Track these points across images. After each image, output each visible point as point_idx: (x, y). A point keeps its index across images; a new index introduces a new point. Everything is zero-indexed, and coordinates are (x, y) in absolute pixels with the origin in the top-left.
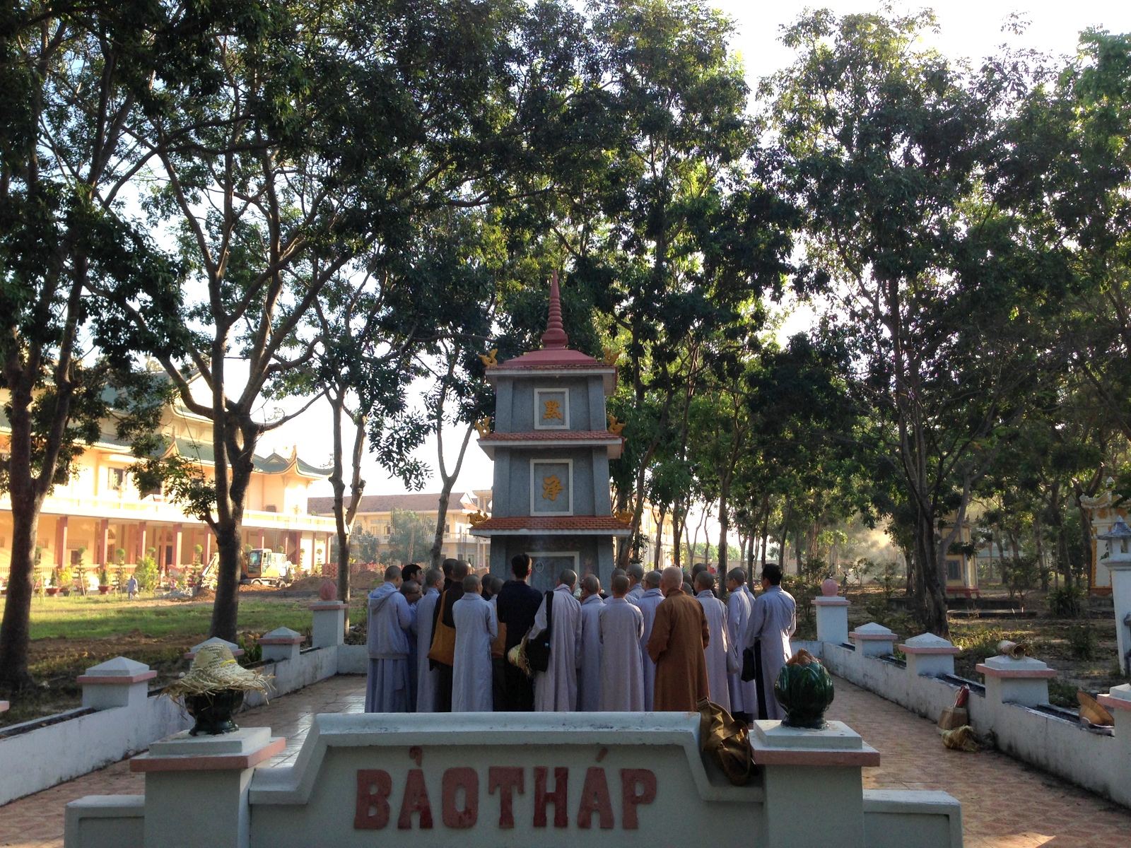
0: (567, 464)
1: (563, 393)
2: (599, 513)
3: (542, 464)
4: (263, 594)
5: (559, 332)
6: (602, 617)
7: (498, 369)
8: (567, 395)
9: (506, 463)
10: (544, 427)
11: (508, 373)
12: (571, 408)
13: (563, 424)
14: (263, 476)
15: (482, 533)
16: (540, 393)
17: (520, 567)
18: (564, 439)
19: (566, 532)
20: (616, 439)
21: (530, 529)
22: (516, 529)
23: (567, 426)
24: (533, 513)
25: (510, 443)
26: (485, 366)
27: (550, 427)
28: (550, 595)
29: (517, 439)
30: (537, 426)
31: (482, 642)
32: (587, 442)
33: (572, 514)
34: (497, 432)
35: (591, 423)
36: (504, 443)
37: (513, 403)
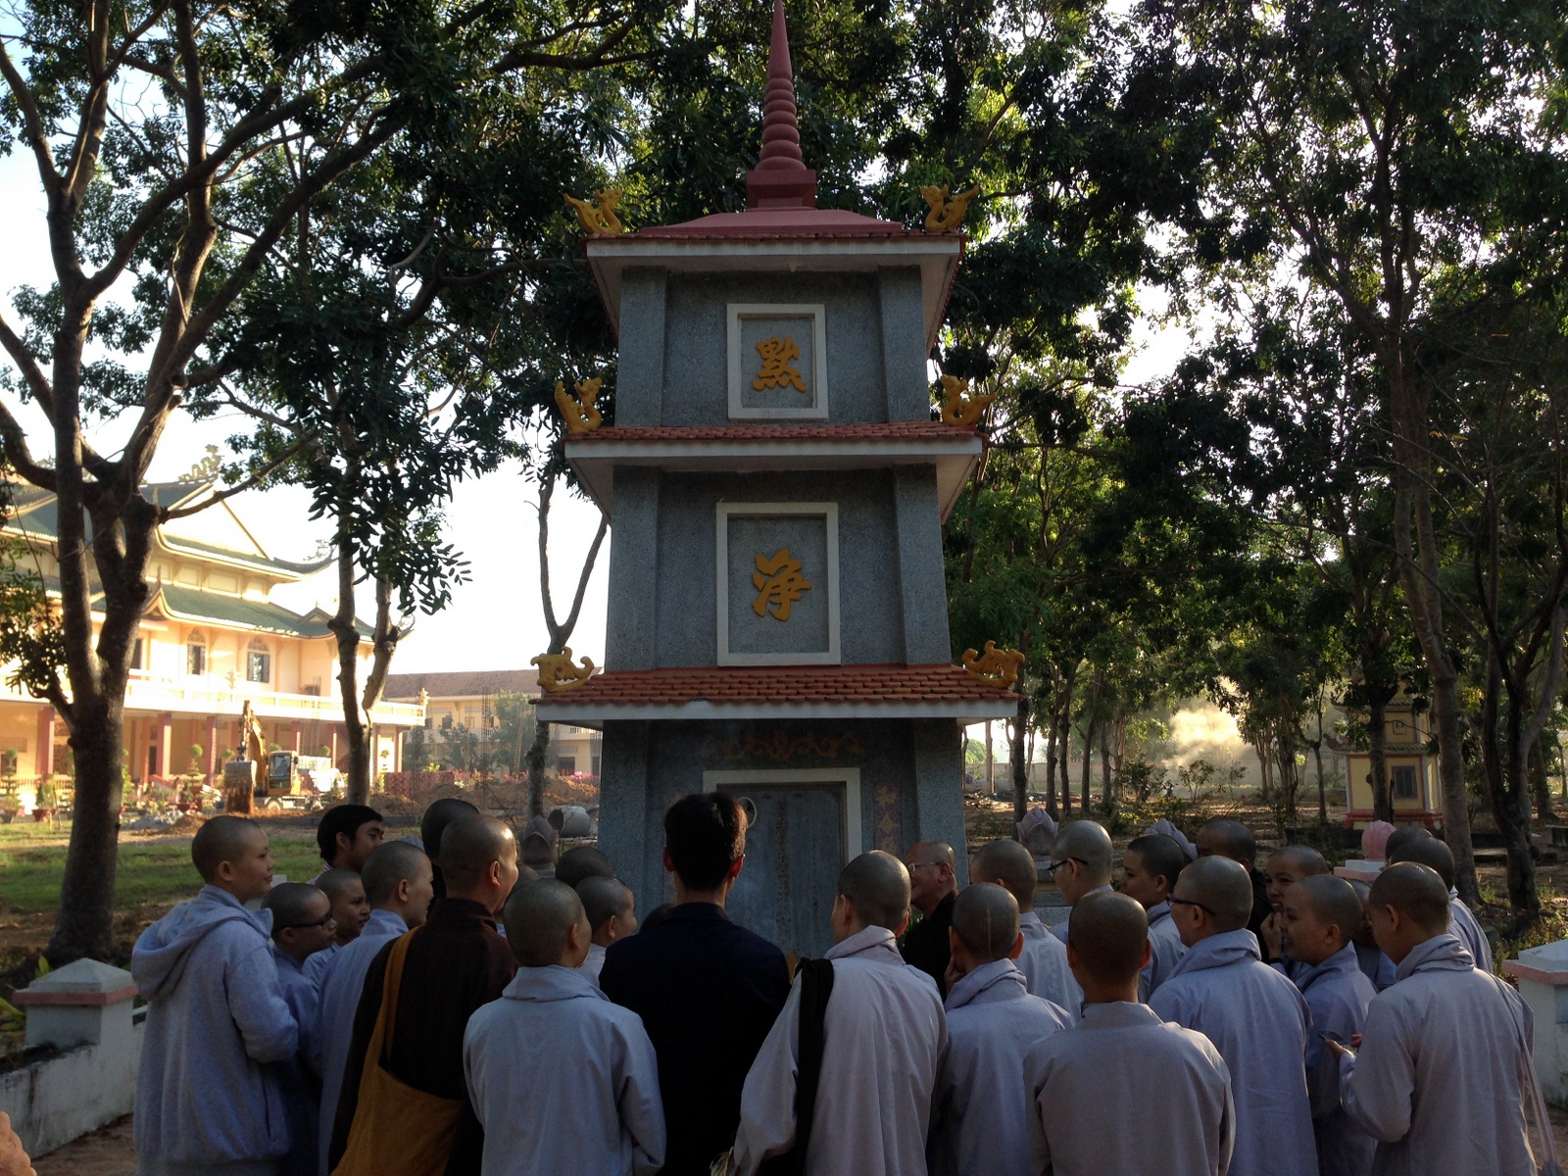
0: (823, 518)
1: (809, 318)
2: (915, 656)
3: (751, 518)
5: (794, 166)
7: (623, 242)
8: (820, 323)
9: (646, 518)
10: (756, 413)
11: (652, 251)
12: (829, 358)
13: (810, 403)
15: (574, 713)
16: (744, 318)
18: (818, 441)
19: (825, 712)
20: (964, 439)
21: (718, 703)
22: (677, 703)
23: (821, 410)
24: (725, 658)
25: (660, 451)
27: (774, 413)
28: (820, 980)
29: (680, 440)
30: (736, 410)
32: (883, 450)
33: (837, 661)
34: (621, 424)
35: (891, 401)
36: (640, 452)
37: (667, 345)
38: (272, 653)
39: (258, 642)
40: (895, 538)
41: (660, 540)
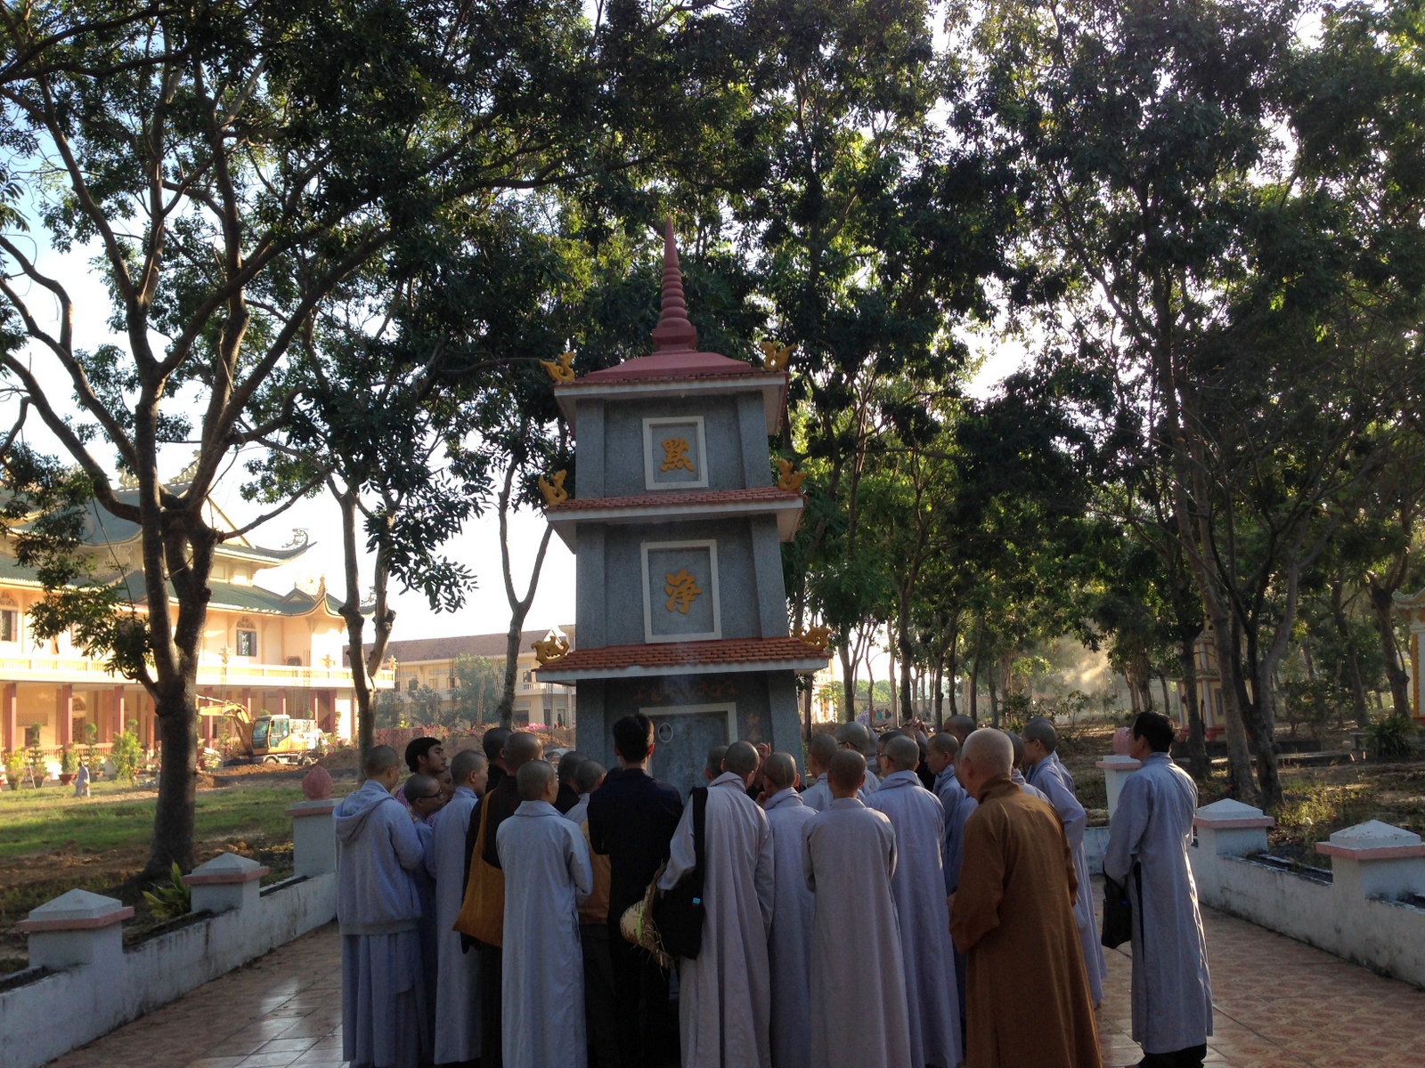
0: (707, 549)
1: (694, 425)
2: (767, 632)
3: (661, 551)
4: (278, 776)
5: (683, 324)
6: (811, 838)
7: (576, 385)
8: (701, 428)
9: (598, 555)
10: (662, 486)
11: (594, 391)
12: (708, 449)
13: (697, 478)
14: (282, 621)
15: (558, 676)
16: (654, 427)
17: (630, 740)
18: (701, 503)
19: (712, 669)
20: (792, 499)
21: (646, 666)
22: (622, 668)
23: (704, 482)
24: (650, 638)
25: (604, 515)
26: (555, 381)
27: (674, 485)
28: (700, 796)
29: (616, 507)
30: (651, 484)
31: (562, 904)
32: (742, 508)
33: (719, 637)
34: (579, 498)
35: (747, 475)
36: (592, 515)
37: (606, 445)
38: (258, 629)
39: (245, 621)
40: (753, 560)
41: (606, 568)
